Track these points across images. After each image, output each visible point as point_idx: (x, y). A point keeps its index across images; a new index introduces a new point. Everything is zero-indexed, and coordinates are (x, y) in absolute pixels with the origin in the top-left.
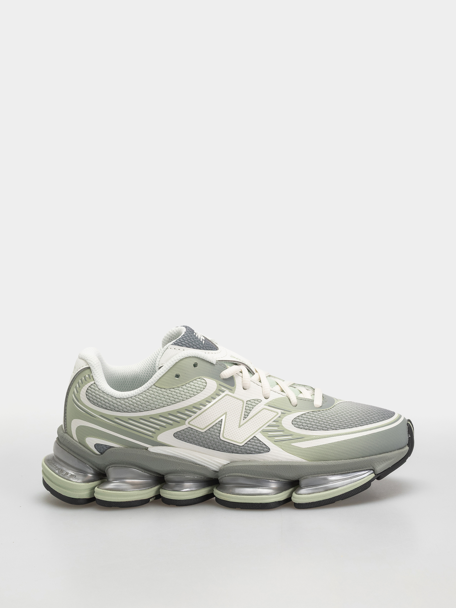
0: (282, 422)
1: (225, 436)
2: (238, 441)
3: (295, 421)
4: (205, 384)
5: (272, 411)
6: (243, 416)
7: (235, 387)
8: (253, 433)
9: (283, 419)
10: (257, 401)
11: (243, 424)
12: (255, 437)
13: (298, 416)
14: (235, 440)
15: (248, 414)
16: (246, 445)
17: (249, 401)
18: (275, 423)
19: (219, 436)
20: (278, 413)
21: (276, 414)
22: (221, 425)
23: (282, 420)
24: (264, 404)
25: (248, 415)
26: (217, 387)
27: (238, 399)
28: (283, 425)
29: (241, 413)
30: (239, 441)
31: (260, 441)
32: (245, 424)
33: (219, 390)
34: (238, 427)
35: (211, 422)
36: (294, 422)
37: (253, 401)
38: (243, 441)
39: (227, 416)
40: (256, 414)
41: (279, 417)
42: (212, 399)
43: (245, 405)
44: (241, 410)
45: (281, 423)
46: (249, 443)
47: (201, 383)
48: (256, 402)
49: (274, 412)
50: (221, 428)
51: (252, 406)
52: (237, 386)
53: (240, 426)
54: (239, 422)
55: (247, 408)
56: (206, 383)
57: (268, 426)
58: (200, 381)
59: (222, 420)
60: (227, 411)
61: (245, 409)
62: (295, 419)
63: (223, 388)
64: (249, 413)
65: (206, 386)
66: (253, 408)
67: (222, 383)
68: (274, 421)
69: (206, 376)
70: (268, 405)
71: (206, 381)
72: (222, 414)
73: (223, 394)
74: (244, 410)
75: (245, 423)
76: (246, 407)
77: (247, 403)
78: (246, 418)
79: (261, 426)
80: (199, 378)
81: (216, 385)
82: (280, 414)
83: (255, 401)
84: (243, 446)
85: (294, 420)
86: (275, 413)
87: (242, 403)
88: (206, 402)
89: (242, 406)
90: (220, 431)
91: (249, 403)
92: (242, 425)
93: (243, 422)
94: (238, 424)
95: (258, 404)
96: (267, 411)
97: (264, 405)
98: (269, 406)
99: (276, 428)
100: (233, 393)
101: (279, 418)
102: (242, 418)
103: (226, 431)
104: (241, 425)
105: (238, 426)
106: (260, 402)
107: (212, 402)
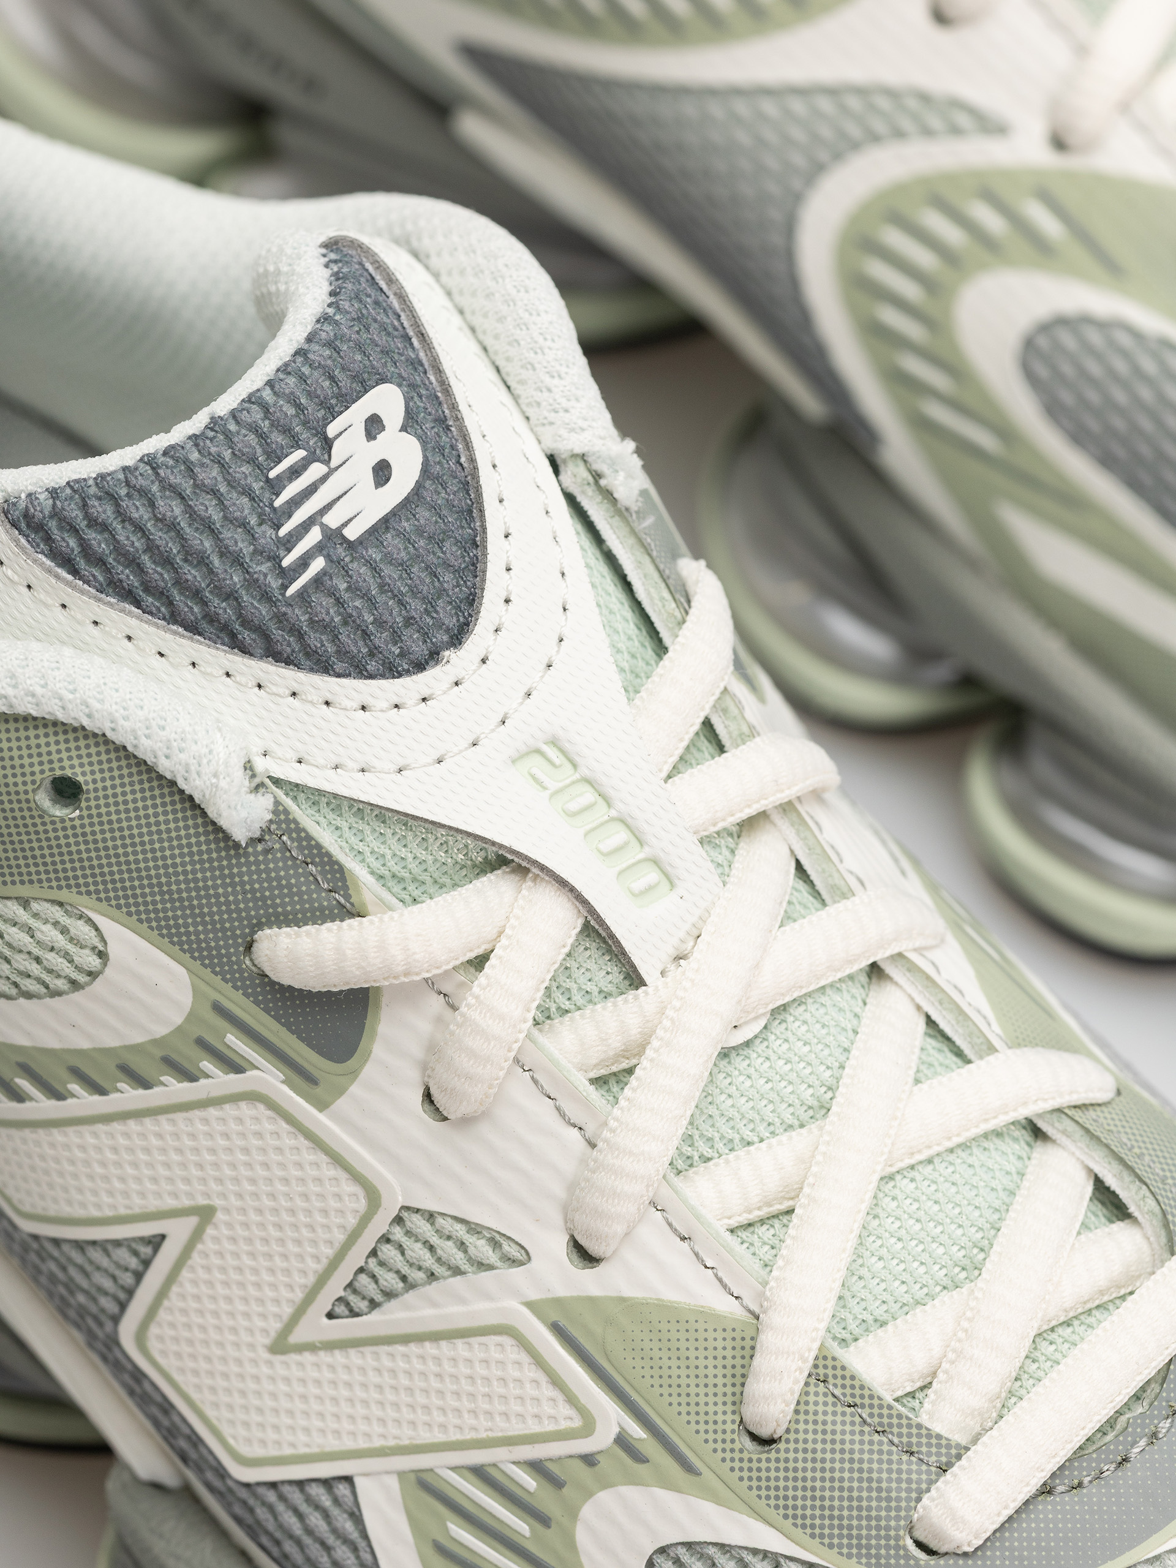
0: (587, 1511)
1: (154, 1346)
2: (226, 1430)
4: (94, 962)
5: (556, 1381)
6: (335, 1288)
7: (354, 1074)
8: (349, 1444)
9: (604, 1497)
10: (495, 1244)
11: (311, 1347)
12: (348, 1480)
13: (723, 1547)
14: (210, 1413)
15: (378, 1298)
16: (271, 1496)
17: (431, 1216)
18: (529, 1482)
19: (116, 1319)
20: (588, 1428)
21: (577, 1423)
22: (147, 1263)
23: (590, 1494)
24: (534, 1295)
25: (374, 1305)
26: (192, 1017)
27: (337, 1160)
28: (582, 1536)
29: (325, 1262)
30: (234, 1438)
31: (365, 1536)
32: (322, 1353)
33: (202, 1043)
34: (267, 1341)
35: (80, 1213)
37: (460, 1231)
38: (258, 1452)
39: (210, 1231)
40: (435, 1337)
41: (589, 1460)
42: (120, 1074)
43: (380, 1224)
44: (337, 1245)
45: (573, 1514)
46: (296, 1497)
47: (60, 941)
48: (481, 1248)
49: (571, 1399)
50: (139, 1276)
51: (428, 1260)
52: (369, 1071)
53: (280, 1346)
54: (288, 1310)
55: (388, 1252)
56: (102, 955)
57: (480, 1473)
58: (56, 924)
59: (163, 1237)
60: (217, 1202)
61: (374, 1253)
62: (689, 1545)
63: (234, 1041)
64: (389, 1295)
65: (93, 975)
66: (432, 1276)
67: (248, 1003)
68: (536, 1467)
69: (119, 907)
70: (554, 1317)
71: (105, 943)
72: (171, 1203)
73: (219, 1081)
74: (357, 1257)
75: (330, 1346)
76: (386, 1239)
77: (398, 1220)
78: (354, 1314)
79: (425, 1436)
80: (61, 904)
81: (186, 999)
82: (601, 1440)
83: (469, 1239)
84: (247, 1485)
85: (681, 1551)
86: (572, 1412)
87: (362, 1205)
88: (65, 1074)
89: (352, 1221)
90: (130, 1292)
91: (419, 1224)
92: (301, 1348)
93: (315, 1326)
94: (276, 1326)
95: (490, 1267)
96: (525, 1358)
97: (529, 1305)
98: (557, 1329)
99: (519, 1525)
100: (322, 1105)
101: (579, 1465)
102: (325, 1301)
103: (169, 1318)
104: (294, 1338)
105: (273, 1334)
106: (514, 1262)
107: (114, 1096)
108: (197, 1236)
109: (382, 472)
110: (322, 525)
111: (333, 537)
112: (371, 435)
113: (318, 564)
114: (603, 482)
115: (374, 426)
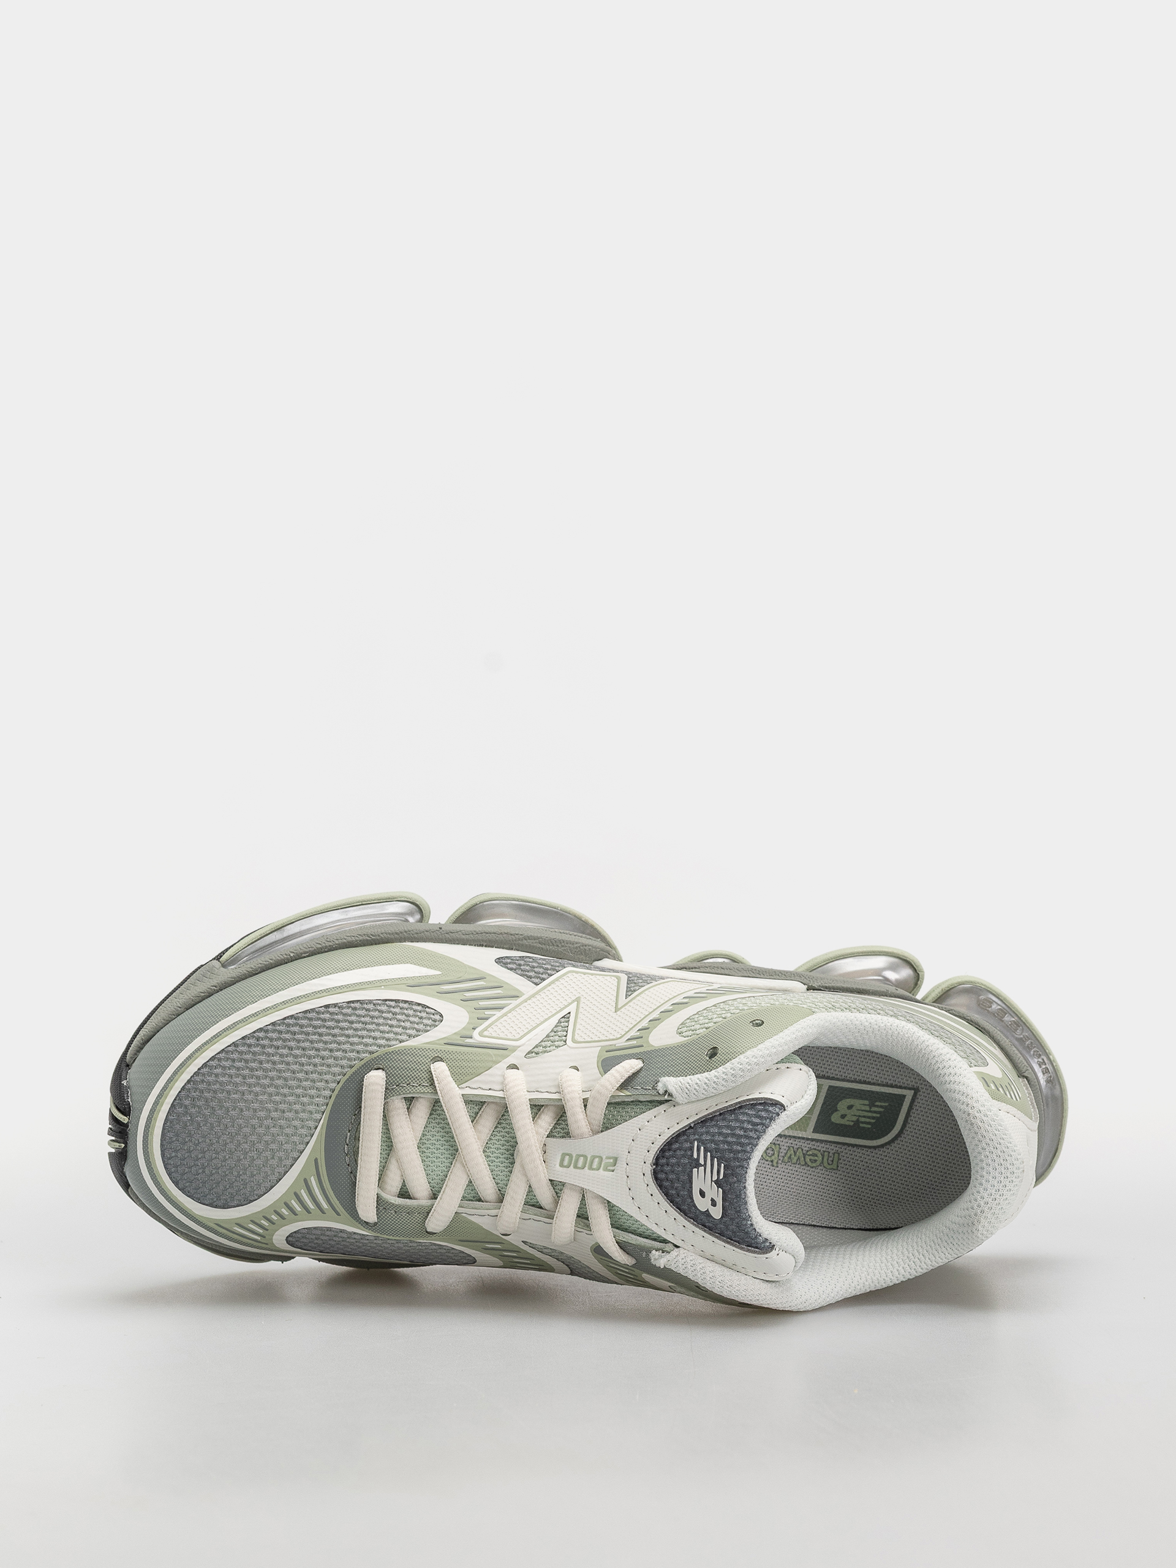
0: (467, 1018)
3: (435, 1021)
4: (681, 1031)
5: (498, 1037)
6: (572, 1018)
7: (598, 1059)
8: (543, 991)
9: (465, 1023)
10: (536, 1053)
12: (538, 984)
13: (428, 1031)
15: (559, 1024)
16: (558, 968)
17: (557, 1047)
18: (487, 1014)
20: (480, 1034)
21: (484, 1033)
23: (469, 1021)
24: (518, 1050)
25: (559, 1022)
26: (649, 1039)
28: (465, 1012)
31: (523, 976)
32: (565, 1004)
33: (641, 1037)
34: (582, 998)
36: (437, 1017)
37: (548, 1049)
39: (614, 1007)
40: (537, 1025)
41: (475, 1028)
42: (660, 1018)
43: (569, 1037)
45: (470, 1015)
46: (551, 972)
47: (692, 1028)
49: (489, 1037)
51: (551, 1039)
52: (595, 1062)
53: (578, 998)
54: (582, 1007)
55: (563, 1034)
56: (679, 1033)
57: (502, 1007)
58: (696, 1030)
61: (567, 1031)
62: (435, 1026)
63: (634, 1042)
64: (556, 1026)
65: (680, 1028)
66: (548, 1036)
67: (635, 1051)
68: (488, 1018)
69: (682, 1045)
70: (508, 1049)
71: (680, 1036)
72: (628, 1005)
73: (633, 1033)
74: (570, 1027)
75: (564, 1007)
76: (566, 1035)
77: (565, 1041)
78: (563, 1017)
80: (697, 1034)
81: (652, 1041)
82: (475, 1034)
83: (544, 1049)
85: (436, 1024)
86: (487, 1034)
87: (577, 1037)
88: (675, 1009)
89: (577, 1033)
91: (559, 1044)
93: (572, 1008)
94: (582, 1002)
95: (534, 1047)
97: (518, 1047)
98: (505, 1048)
99: (483, 1003)
100: (602, 1048)
101: (477, 1025)
102: (573, 1014)
104: (575, 1003)
105: (582, 1000)
106: (528, 1053)
107: (659, 1013)
108: (616, 1004)
109: (702, 1194)
110: (703, 1166)
111: (698, 1165)
112: (712, 1200)
113: (695, 1156)
114: (661, 1251)
115: (714, 1203)
